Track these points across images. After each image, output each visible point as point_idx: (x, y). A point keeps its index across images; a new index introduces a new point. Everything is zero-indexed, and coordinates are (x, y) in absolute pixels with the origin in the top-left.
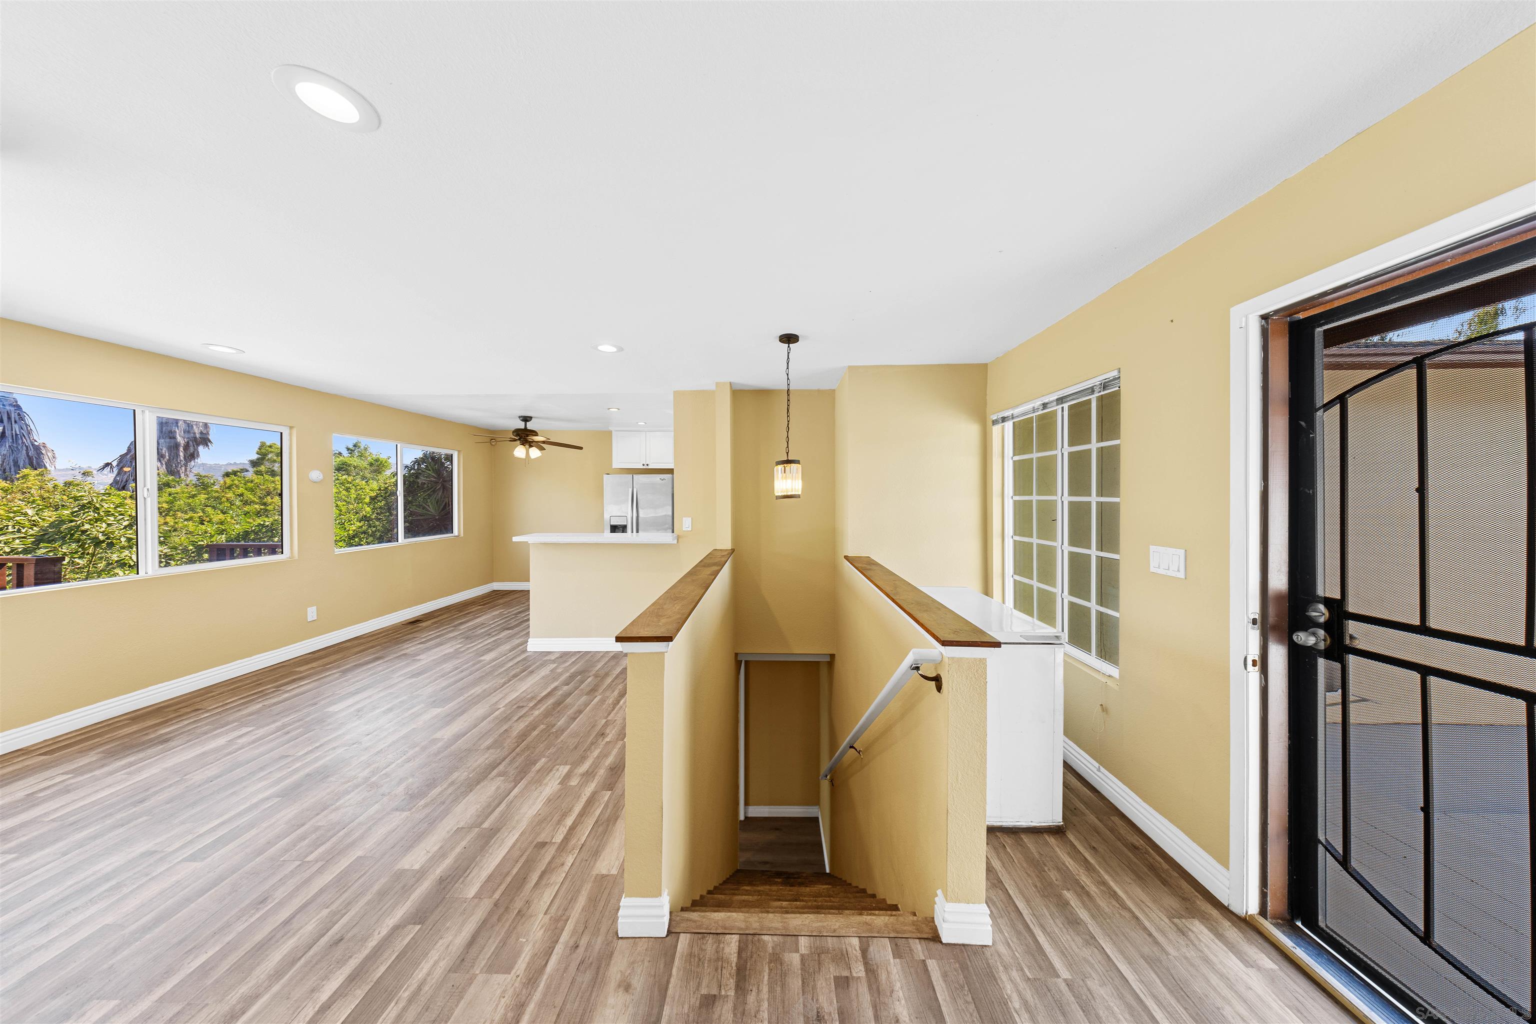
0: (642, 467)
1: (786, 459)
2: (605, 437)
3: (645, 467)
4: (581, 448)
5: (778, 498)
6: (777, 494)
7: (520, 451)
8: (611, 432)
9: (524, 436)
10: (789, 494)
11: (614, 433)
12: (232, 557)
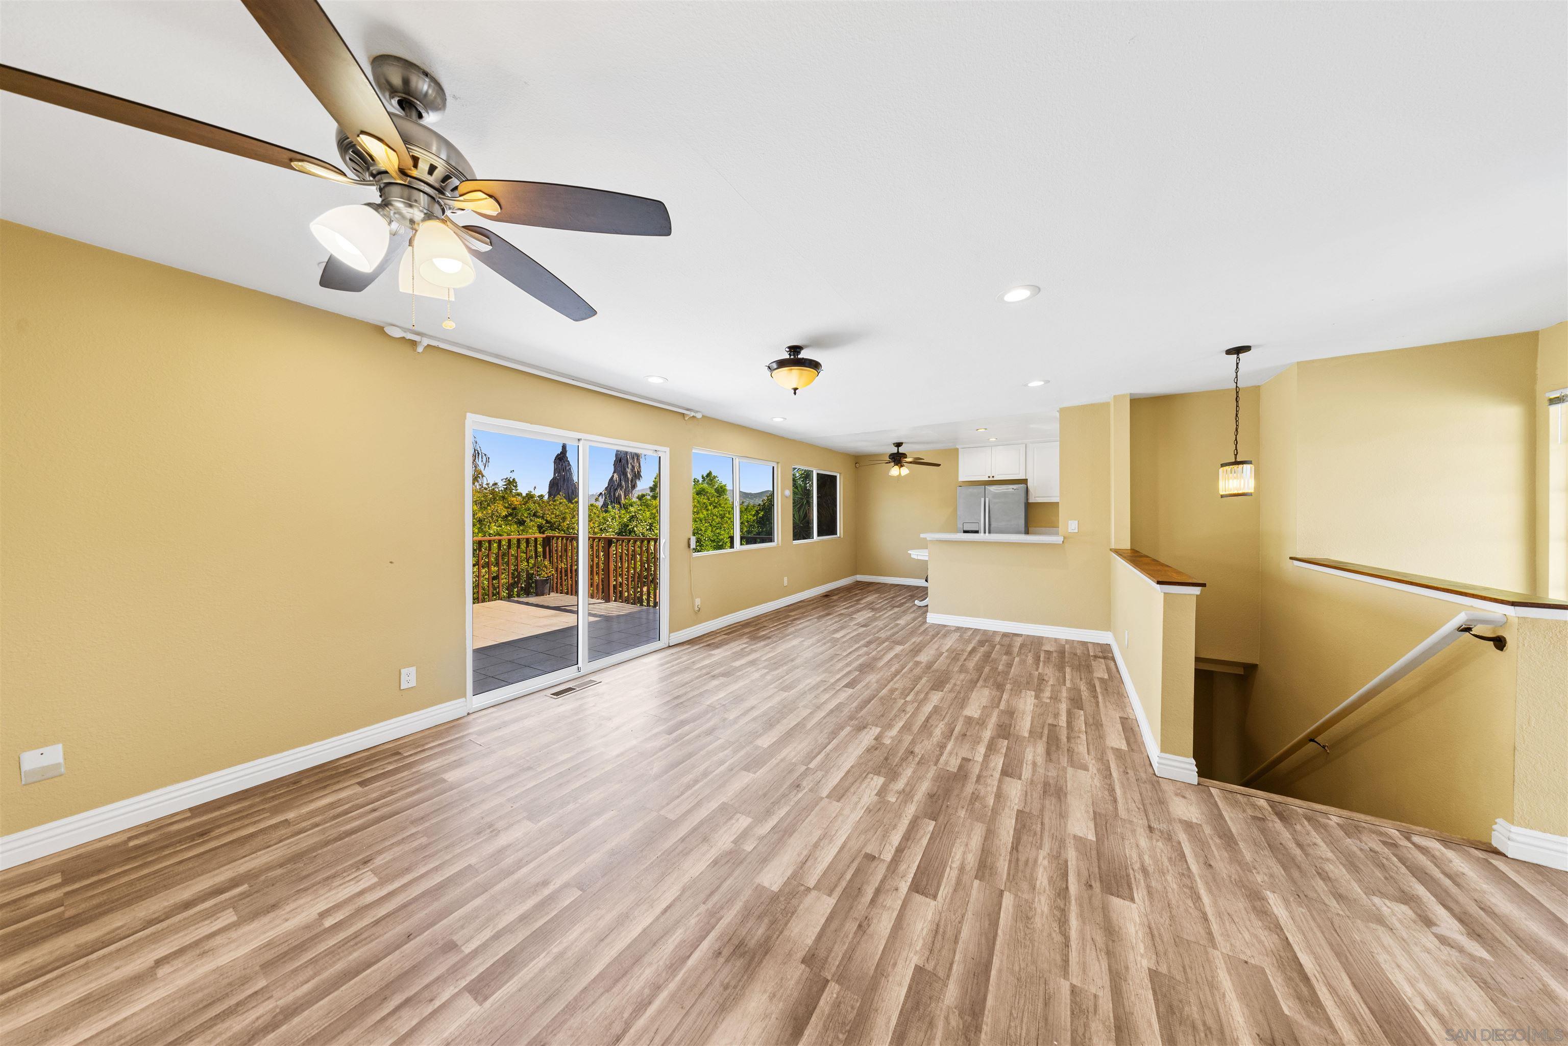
0: (987, 479)
1: (1233, 460)
2: (953, 454)
3: (990, 479)
4: (939, 465)
5: (1222, 496)
6: (1222, 493)
7: (895, 471)
8: (957, 450)
9: (897, 459)
10: (1240, 492)
11: (961, 451)
12: (755, 543)
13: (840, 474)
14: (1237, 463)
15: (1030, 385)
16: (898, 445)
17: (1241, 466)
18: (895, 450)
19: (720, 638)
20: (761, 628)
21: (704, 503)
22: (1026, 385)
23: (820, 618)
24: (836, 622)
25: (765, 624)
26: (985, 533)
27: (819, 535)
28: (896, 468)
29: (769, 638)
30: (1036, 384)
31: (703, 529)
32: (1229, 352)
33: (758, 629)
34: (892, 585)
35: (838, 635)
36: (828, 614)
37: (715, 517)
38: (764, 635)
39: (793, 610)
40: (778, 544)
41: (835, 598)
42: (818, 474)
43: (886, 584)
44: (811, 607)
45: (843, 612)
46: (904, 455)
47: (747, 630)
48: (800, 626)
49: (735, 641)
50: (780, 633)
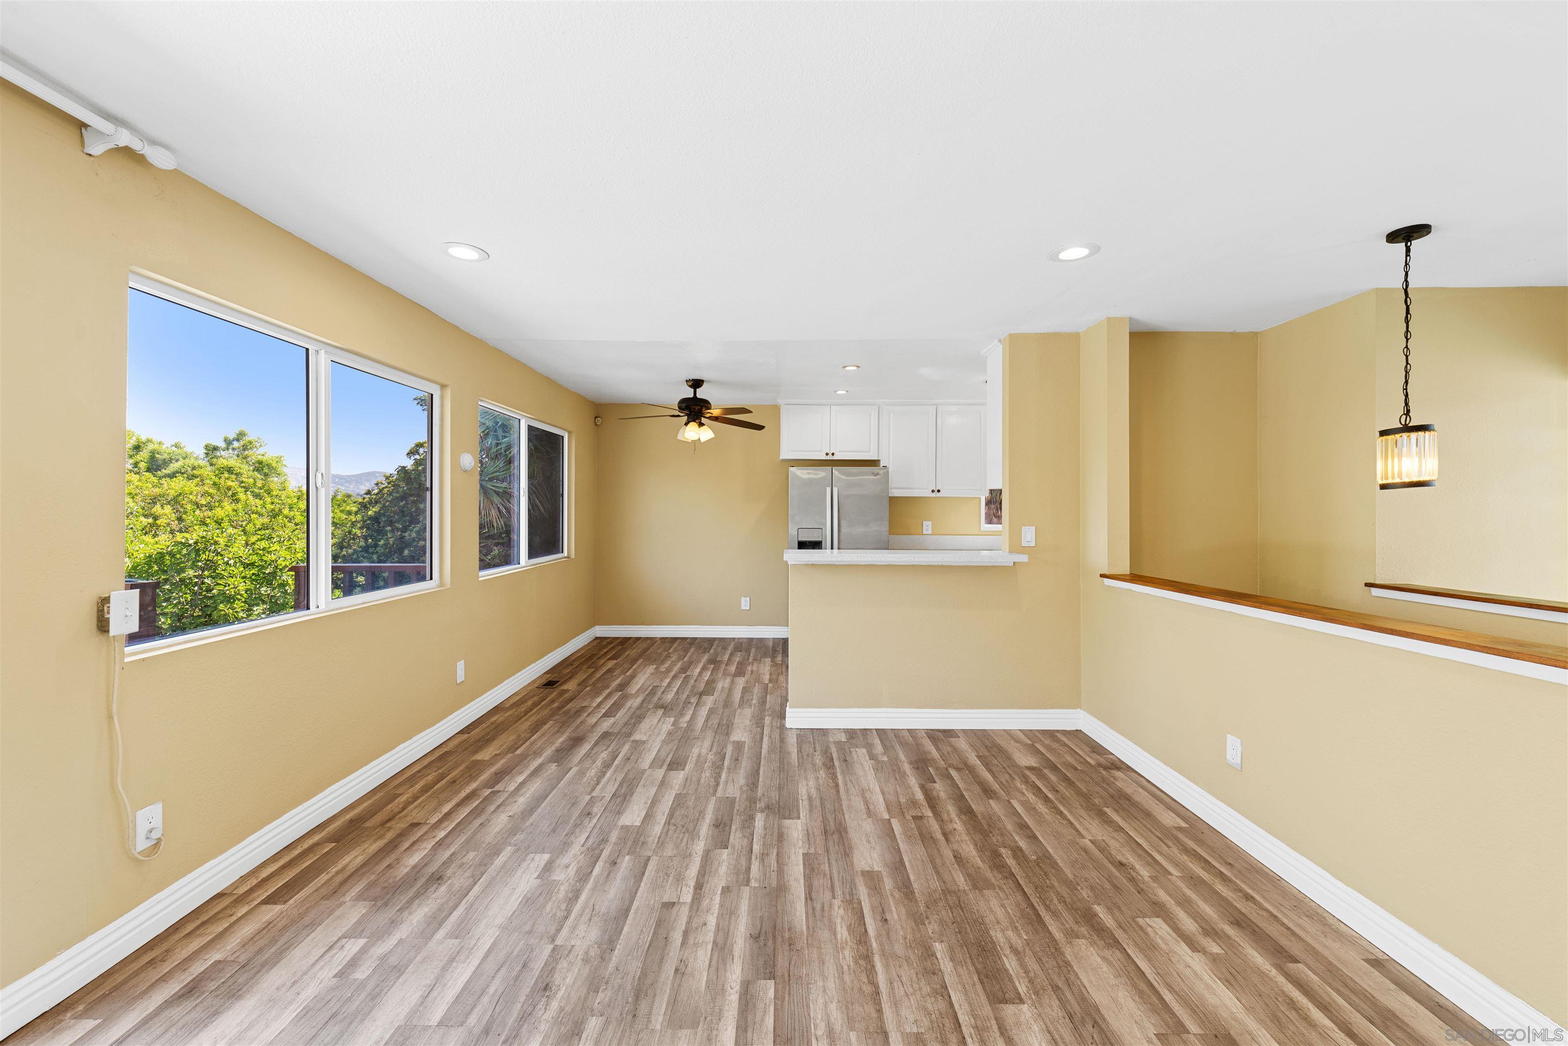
13: (570, 433)
14: (1407, 429)
15: (1063, 256)
16: (696, 384)
17: (1414, 435)
18: (689, 393)
19: (247, 929)
20: (402, 835)
21: (229, 489)
22: (1054, 257)
23: (561, 756)
24: (607, 765)
25: (414, 814)
26: (832, 548)
27: (532, 554)
28: (693, 426)
29: (437, 878)
30: (1074, 253)
31: (222, 541)
32: (1393, 237)
33: (392, 846)
34: (663, 640)
35: (633, 816)
36: (577, 741)
37: (254, 516)
38: (417, 870)
39: (484, 742)
40: (442, 584)
41: (571, 686)
42: (530, 428)
43: (651, 640)
44: (525, 725)
45: (606, 725)
46: (705, 404)
47: (353, 858)
48: (522, 801)
49: (312, 926)
50: (468, 845)
